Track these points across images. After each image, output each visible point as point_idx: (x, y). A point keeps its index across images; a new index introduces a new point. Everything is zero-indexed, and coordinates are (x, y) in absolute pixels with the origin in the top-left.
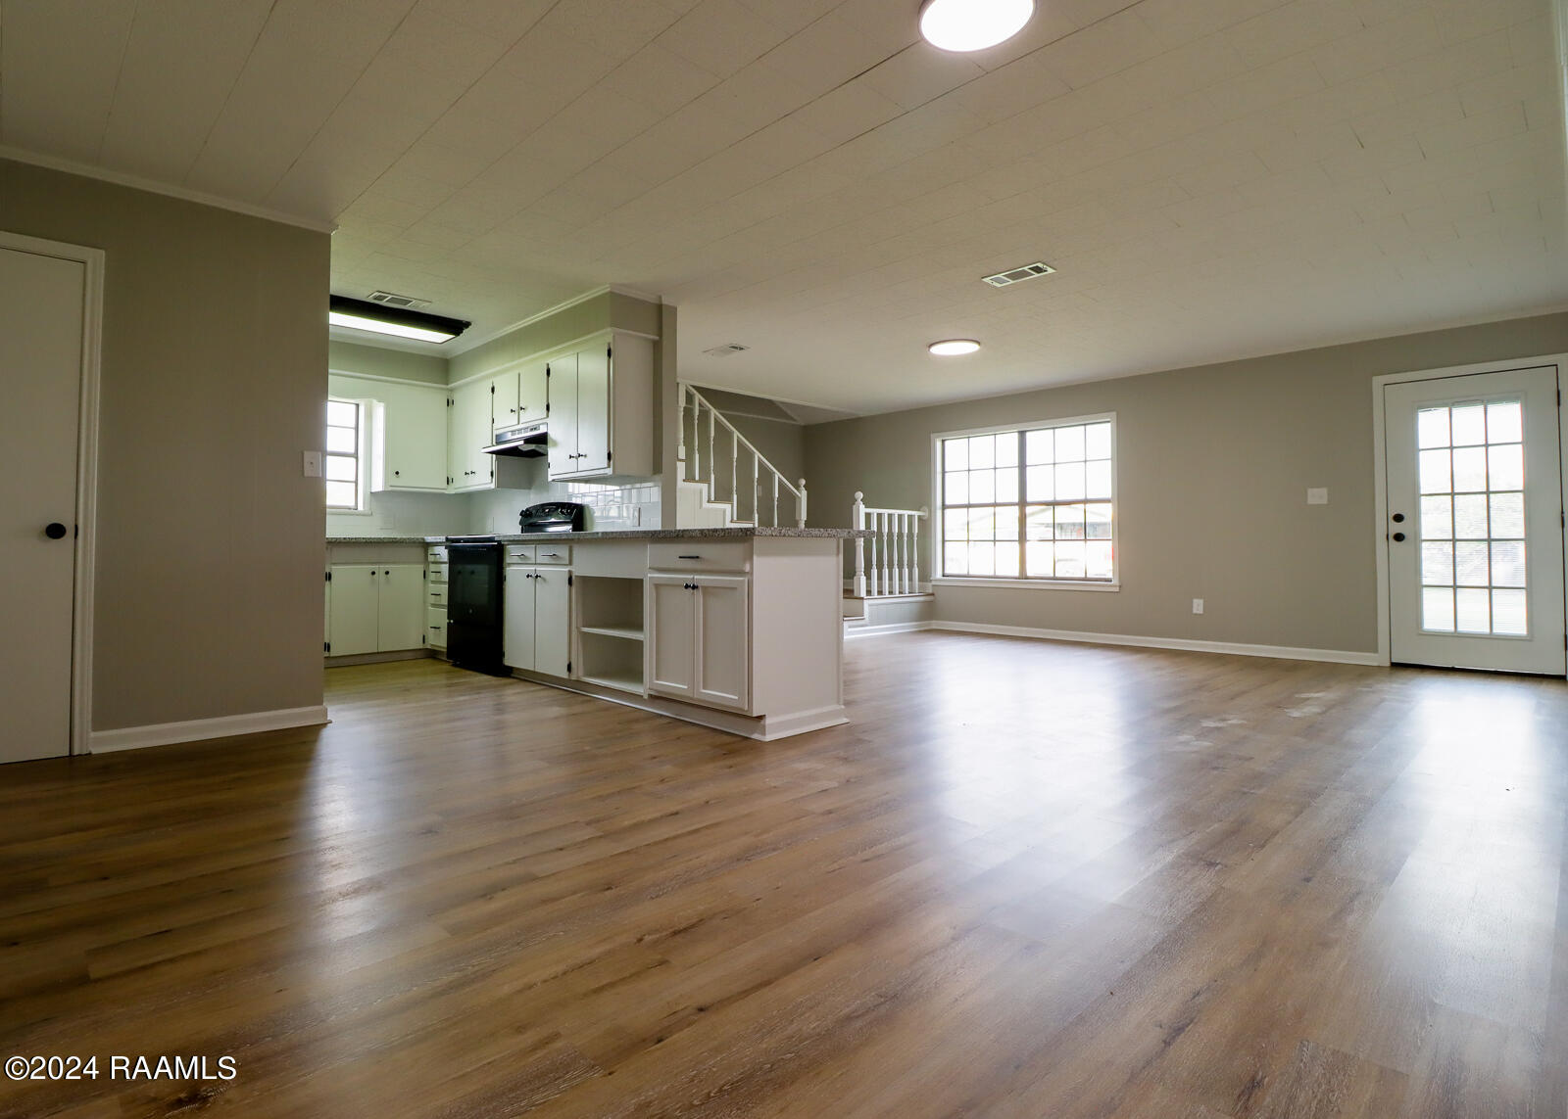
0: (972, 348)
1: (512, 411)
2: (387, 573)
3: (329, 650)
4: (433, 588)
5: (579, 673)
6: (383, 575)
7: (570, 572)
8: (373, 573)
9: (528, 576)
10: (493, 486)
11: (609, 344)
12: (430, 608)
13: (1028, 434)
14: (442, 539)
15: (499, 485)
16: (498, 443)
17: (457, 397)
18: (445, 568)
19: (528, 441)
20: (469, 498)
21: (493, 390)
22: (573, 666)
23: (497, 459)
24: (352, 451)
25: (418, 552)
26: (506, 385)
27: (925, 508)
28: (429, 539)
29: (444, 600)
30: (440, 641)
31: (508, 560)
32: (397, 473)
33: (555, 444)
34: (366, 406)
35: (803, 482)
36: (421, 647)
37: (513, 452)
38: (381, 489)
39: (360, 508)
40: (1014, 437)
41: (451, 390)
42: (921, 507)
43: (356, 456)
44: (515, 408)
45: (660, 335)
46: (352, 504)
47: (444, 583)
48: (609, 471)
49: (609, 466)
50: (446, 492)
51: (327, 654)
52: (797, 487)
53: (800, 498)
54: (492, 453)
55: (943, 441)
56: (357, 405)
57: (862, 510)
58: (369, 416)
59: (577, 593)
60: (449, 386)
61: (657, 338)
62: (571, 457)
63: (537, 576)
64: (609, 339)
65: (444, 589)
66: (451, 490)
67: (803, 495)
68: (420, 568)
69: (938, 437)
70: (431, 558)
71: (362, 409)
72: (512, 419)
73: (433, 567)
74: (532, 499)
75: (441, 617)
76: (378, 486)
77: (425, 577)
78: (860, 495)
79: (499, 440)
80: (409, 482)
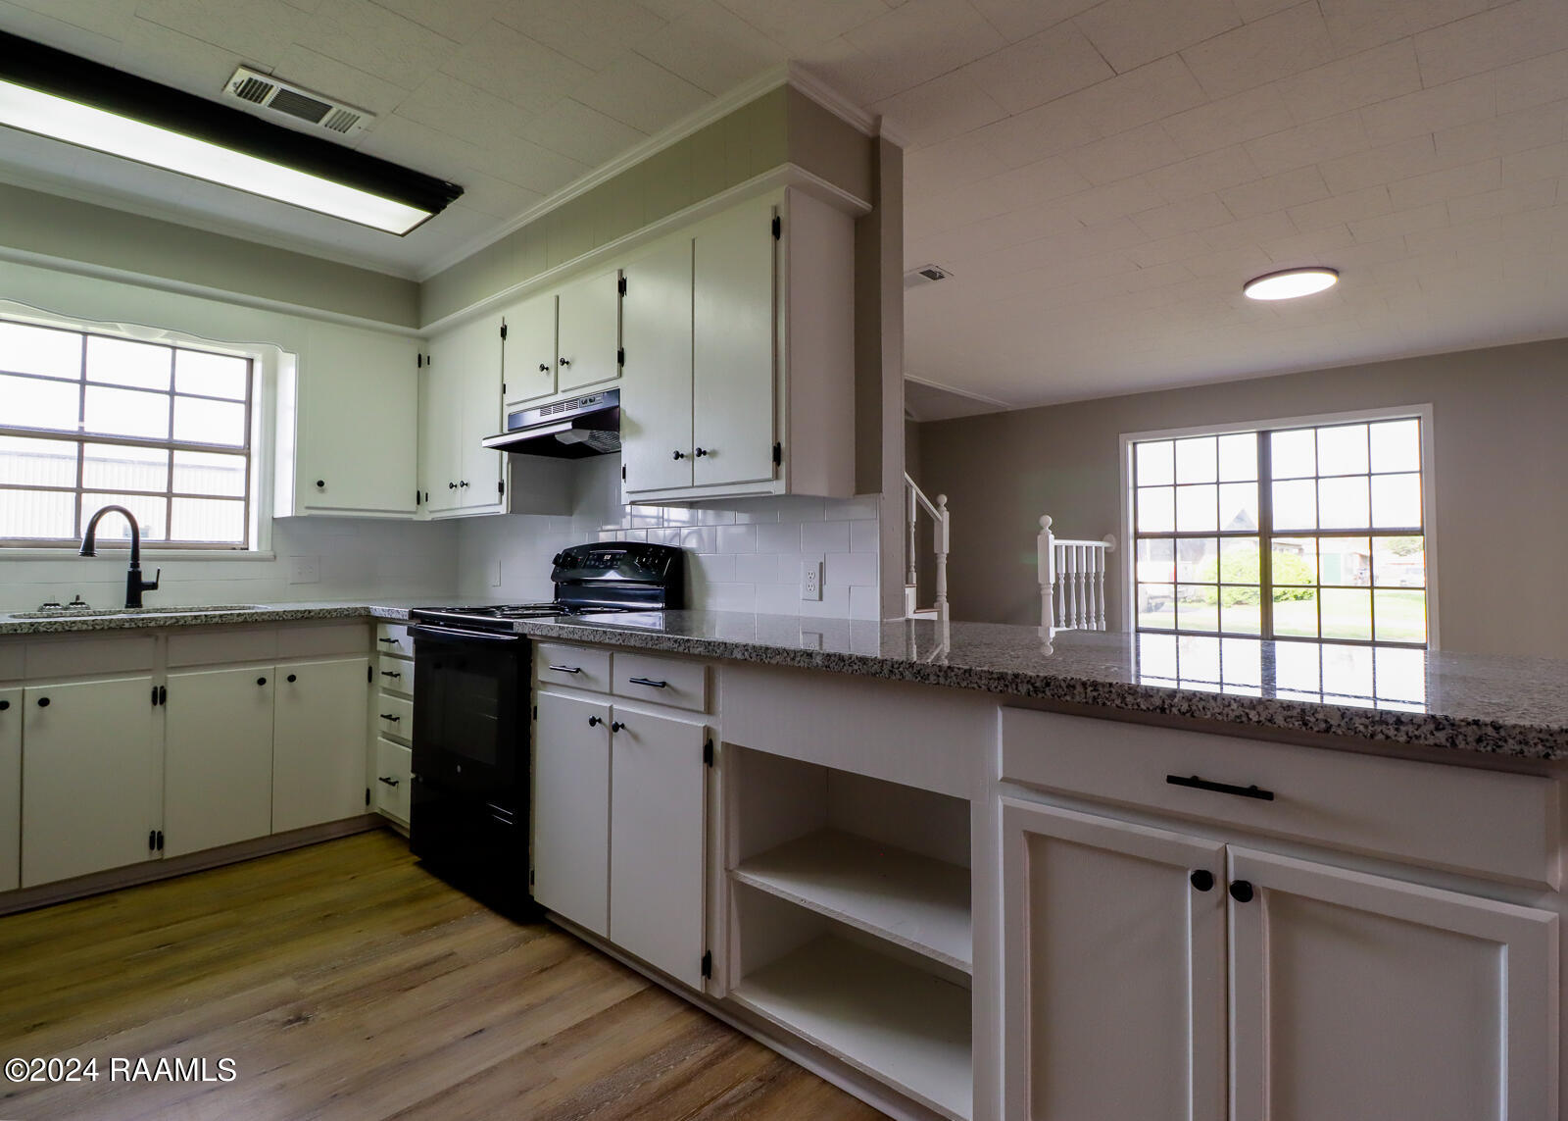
0: (1324, 282)
1: (543, 368)
2: (292, 678)
3: (161, 846)
4: (386, 703)
5: (729, 984)
6: (283, 686)
7: (708, 731)
8: (262, 681)
9: (593, 722)
10: (502, 510)
11: (776, 209)
12: (380, 738)
13: (1273, 435)
14: (402, 612)
15: (515, 508)
16: (513, 430)
17: (434, 351)
18: (408, 668)
19: (579, 422)
20: (457, 531)
21: (504, 332)
22: (718, 961)
23: (510, 459)
24: (240, 442)
25: (358, 634)
26: (530, 320)
27: (1110, 536)
28: (379, 610)
29: (406, 730)
30: (399, 806)
31: (542, 674)
32: (321, 484)
33: (637, 430)
34: (264, 362)
35: (943, 499)
36: (363, 813)
37: (543, 447)
38: (289, 514)
39: (253, 547)
40: (1250, 440)
41: (426, 339)
42: (1104, 536)
43: (246, 451)
44: (549, 362)
45: (874, 197)
46: (237, 537)
47: (404, 696)
48: (778, 488)
49: (776, 476)
50: (415, 518)
51: (156, 855)
52: (937, 506)
53: (941, 523)
54: (501, 447)
55: (1135, 444)
56: (251, 361)
57: (1053, 542)
58: (272, 381)
59: (727, 787)
60: (423, 331)
61: (864, 205)
62: (678, 456)
63: (616, 727)
64: (778, 196)
65: (406, 708)
66: (426, 514)
67: (943, 517)
68: (363, 662)
69: (1130, 439)
70: (382, 647)
71: (258, 367)
72: (545, 386)
73: (385, 664)
74: (575, 534)
75: (399, 760)
76: (284, 508)
77: (370, 679)
78: (1048, 520)
79: (514, 424)
80: (344, 498)
